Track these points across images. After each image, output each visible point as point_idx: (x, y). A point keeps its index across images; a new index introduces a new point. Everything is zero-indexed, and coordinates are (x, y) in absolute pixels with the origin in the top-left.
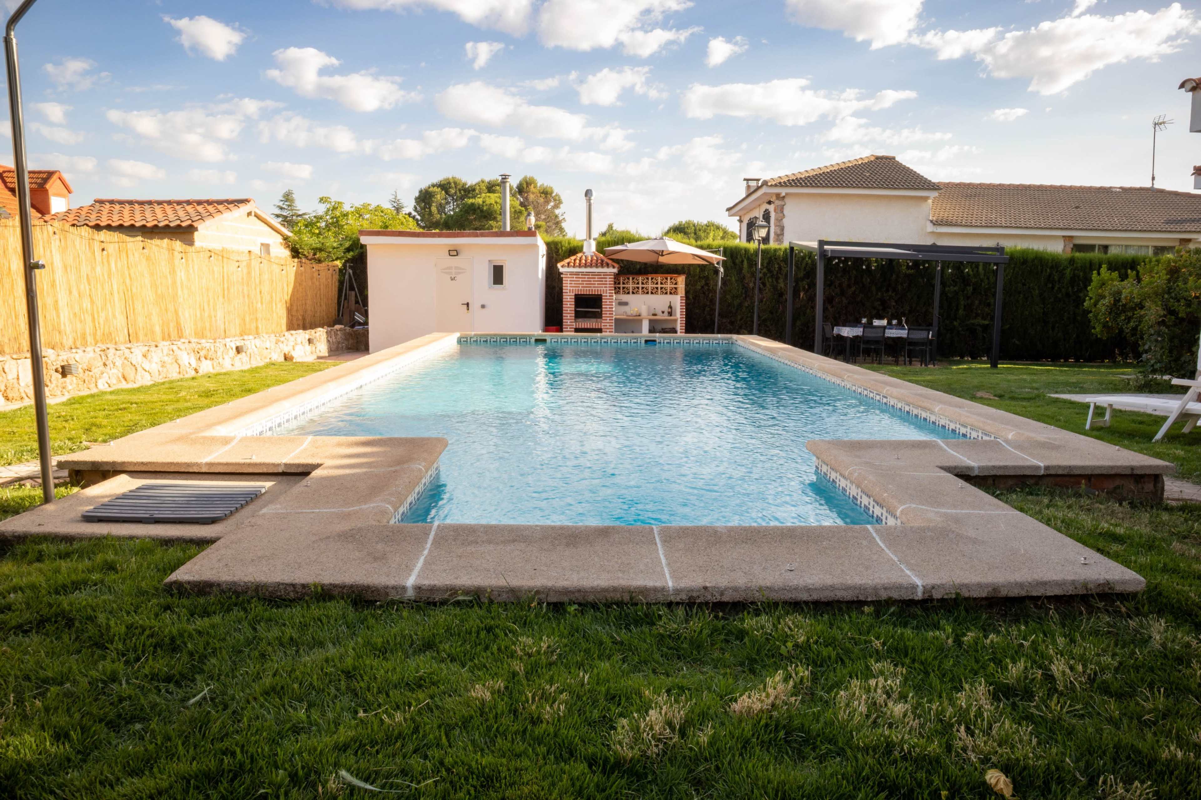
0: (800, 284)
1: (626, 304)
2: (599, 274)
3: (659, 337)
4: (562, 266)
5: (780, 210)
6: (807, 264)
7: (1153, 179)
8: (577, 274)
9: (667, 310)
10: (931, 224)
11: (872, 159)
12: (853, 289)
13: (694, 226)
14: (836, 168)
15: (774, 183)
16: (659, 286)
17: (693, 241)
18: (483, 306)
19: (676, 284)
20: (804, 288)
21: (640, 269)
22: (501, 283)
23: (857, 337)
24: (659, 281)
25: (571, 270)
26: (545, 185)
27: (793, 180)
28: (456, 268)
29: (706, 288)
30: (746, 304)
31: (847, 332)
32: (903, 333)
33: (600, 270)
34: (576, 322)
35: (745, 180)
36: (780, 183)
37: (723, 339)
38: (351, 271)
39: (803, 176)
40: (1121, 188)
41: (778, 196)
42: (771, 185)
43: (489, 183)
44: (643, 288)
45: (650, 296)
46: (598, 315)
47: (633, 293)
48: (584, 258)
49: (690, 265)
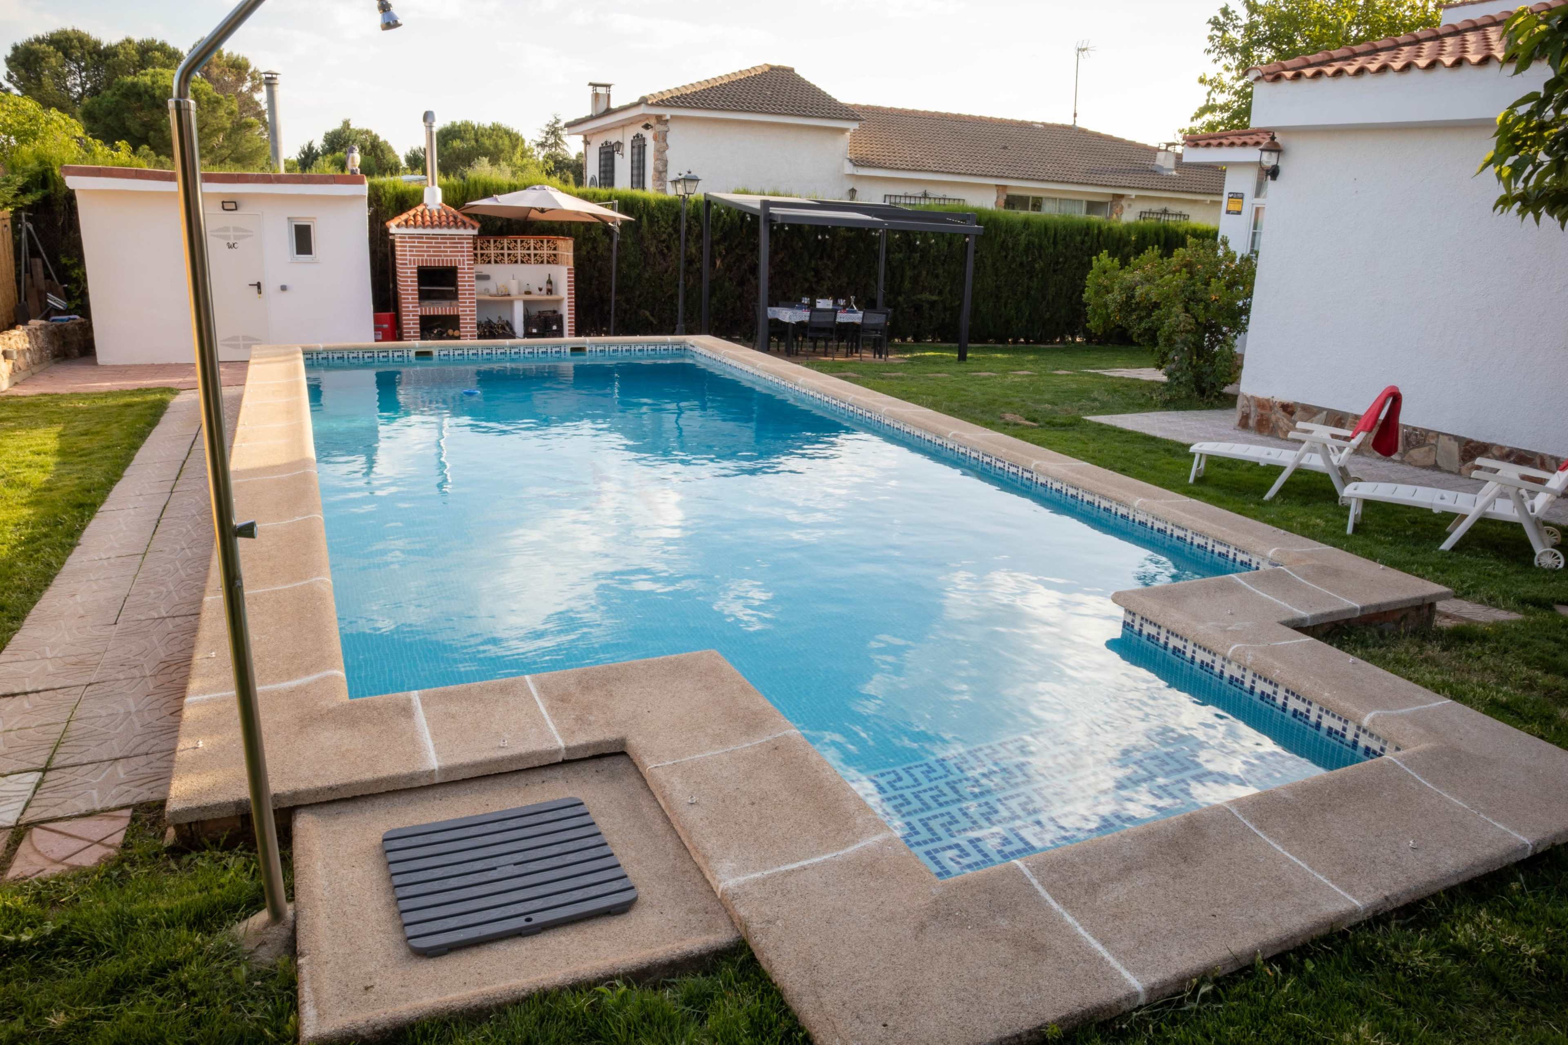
0: (716, 248)
1: (486, 278)
2: (452, 237)
3: (592, 344)
4: (398, 226)
5: (662, 138)
6: (724, 223)
7: (1075, 115)
8: (420, 236)
9: (545, 287)
10: (850, 165)
11: (767, 69)
12: (781, 256)
13: (473, 128)
14: (726, 81)
15: (655, 101)
16: (532, 252)
17: (572, 187)
18: (284, 288)
19: (555, 249)
20: (720, 254)
21: (501, 227)
22: (309, 252)
23: (800, 324)
24: (532, 245)
25: (411, 231)
26: (235, 54)
27: (678, 97)
28: (236, 229)
29: (593, 253)
30: (647, 275)
31: (787, 315)
32: (856, 317)
33: (453, 231)
34: (420, 306)
35: (590, 84)
36: (662, 101)
37: (674, 344)
38: (30, 226)
39: (689, 92)
40: (1043, 124)
41: (659, 119)
42: (652, 105)
43: (140, 45)
44: (509, 255)
45: (520, 266)
46: (453, 296)
47: (496, 262)
48: (427, 213)
49: (571, 223)
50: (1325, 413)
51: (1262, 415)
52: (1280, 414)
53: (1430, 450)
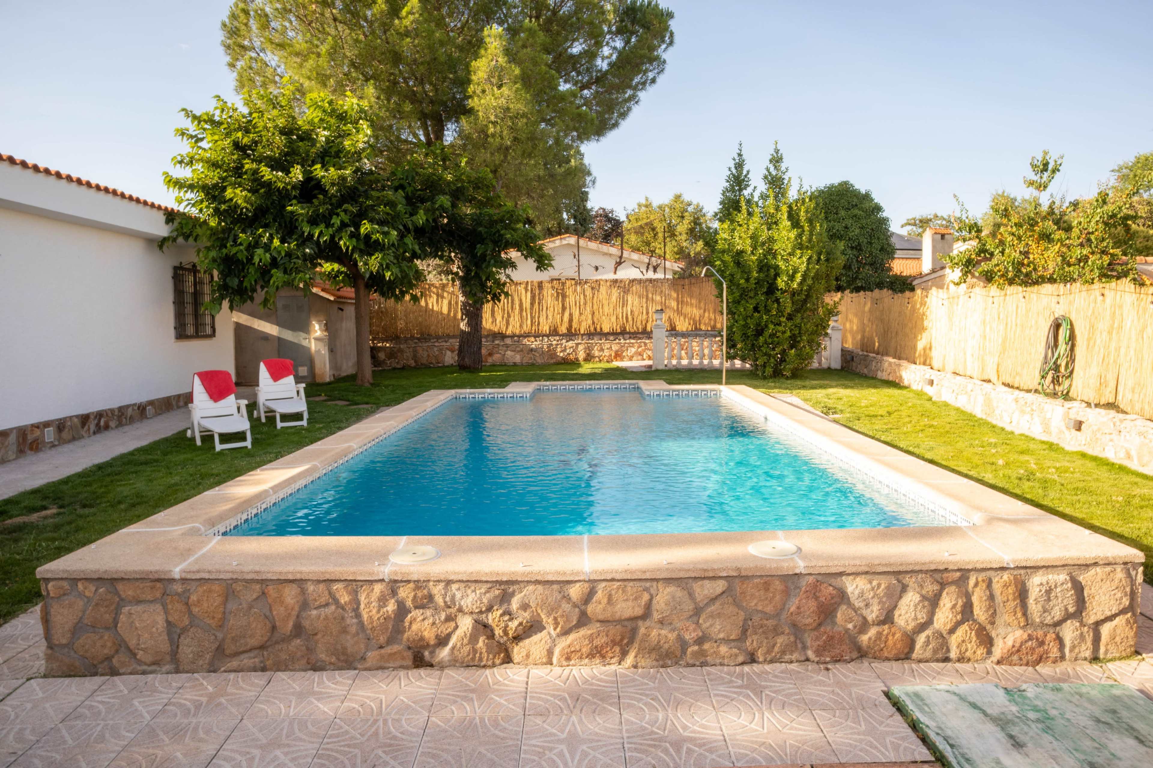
50: (15, 431)
53: (69, 430)
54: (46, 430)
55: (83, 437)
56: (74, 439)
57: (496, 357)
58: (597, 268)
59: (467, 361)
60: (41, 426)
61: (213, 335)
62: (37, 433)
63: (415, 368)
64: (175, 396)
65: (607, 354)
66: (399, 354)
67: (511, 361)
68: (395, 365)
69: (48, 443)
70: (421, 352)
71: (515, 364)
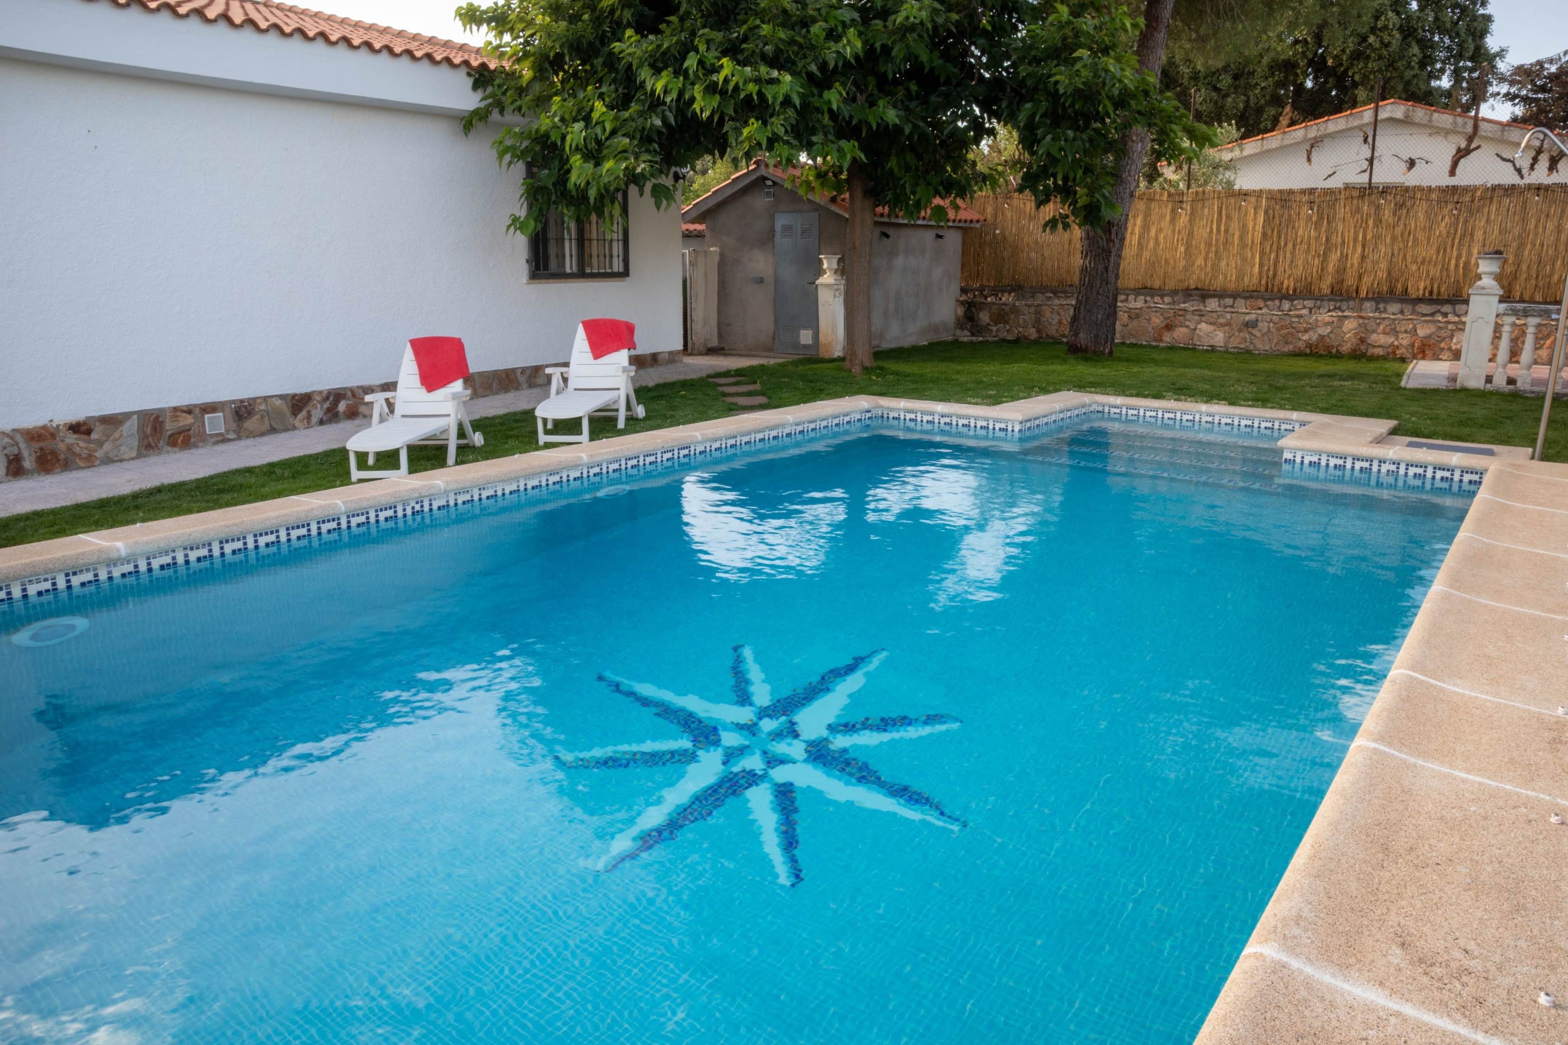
50: (135, 417)
51: (41, 449)
52: (71, 438)
53: (262, 417)
54: (206, 416)
55: (294, 428)
56: (273, 430)
57: (1180, 334)
58: (1412, 163)
59: (1084, 338)
60: (197, 411)
61: (625, 273)
62: (188, 420)
63: (1036, 342)
64: (524, 370)
65: (1405, 342)
66: (1012, 316)
67: (1206, 343)
68: (1004, 335)
69: (212, 436)
70: (1048, 314)
71: (1213, 349)
